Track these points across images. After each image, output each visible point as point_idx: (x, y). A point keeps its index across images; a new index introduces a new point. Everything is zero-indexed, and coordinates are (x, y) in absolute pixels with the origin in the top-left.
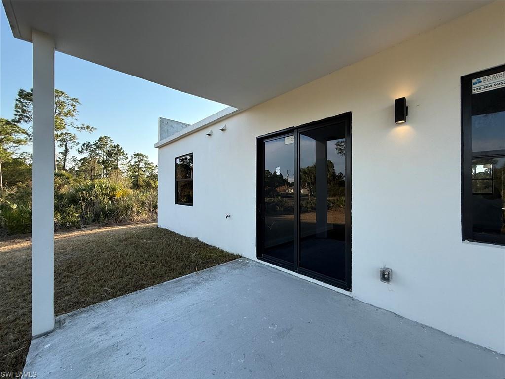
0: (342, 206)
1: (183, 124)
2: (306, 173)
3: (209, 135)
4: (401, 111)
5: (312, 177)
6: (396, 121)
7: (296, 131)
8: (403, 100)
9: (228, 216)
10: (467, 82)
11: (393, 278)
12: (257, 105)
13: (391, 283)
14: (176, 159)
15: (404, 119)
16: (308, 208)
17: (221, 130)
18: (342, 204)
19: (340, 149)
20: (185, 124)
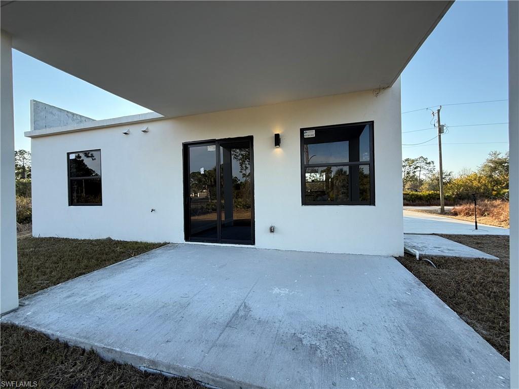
0: (239, 207)
1: (68, 112)
2: (206, 176)
3: (125, 133)
4: (277, 140)
5: (212, 180)
6: (276, 145)
7: (217, 142)
8: (278, 134)
9: (152, 210)
10: (302, 131)
11: (276, 230)
12: (182, 116)
13: (275, 233)
14: (68, 154)
15: (279, 145)
16: (208, 209)
17: (143, 131)
18: (238, 204)
19: (235, 155)
20: (71, 113)
